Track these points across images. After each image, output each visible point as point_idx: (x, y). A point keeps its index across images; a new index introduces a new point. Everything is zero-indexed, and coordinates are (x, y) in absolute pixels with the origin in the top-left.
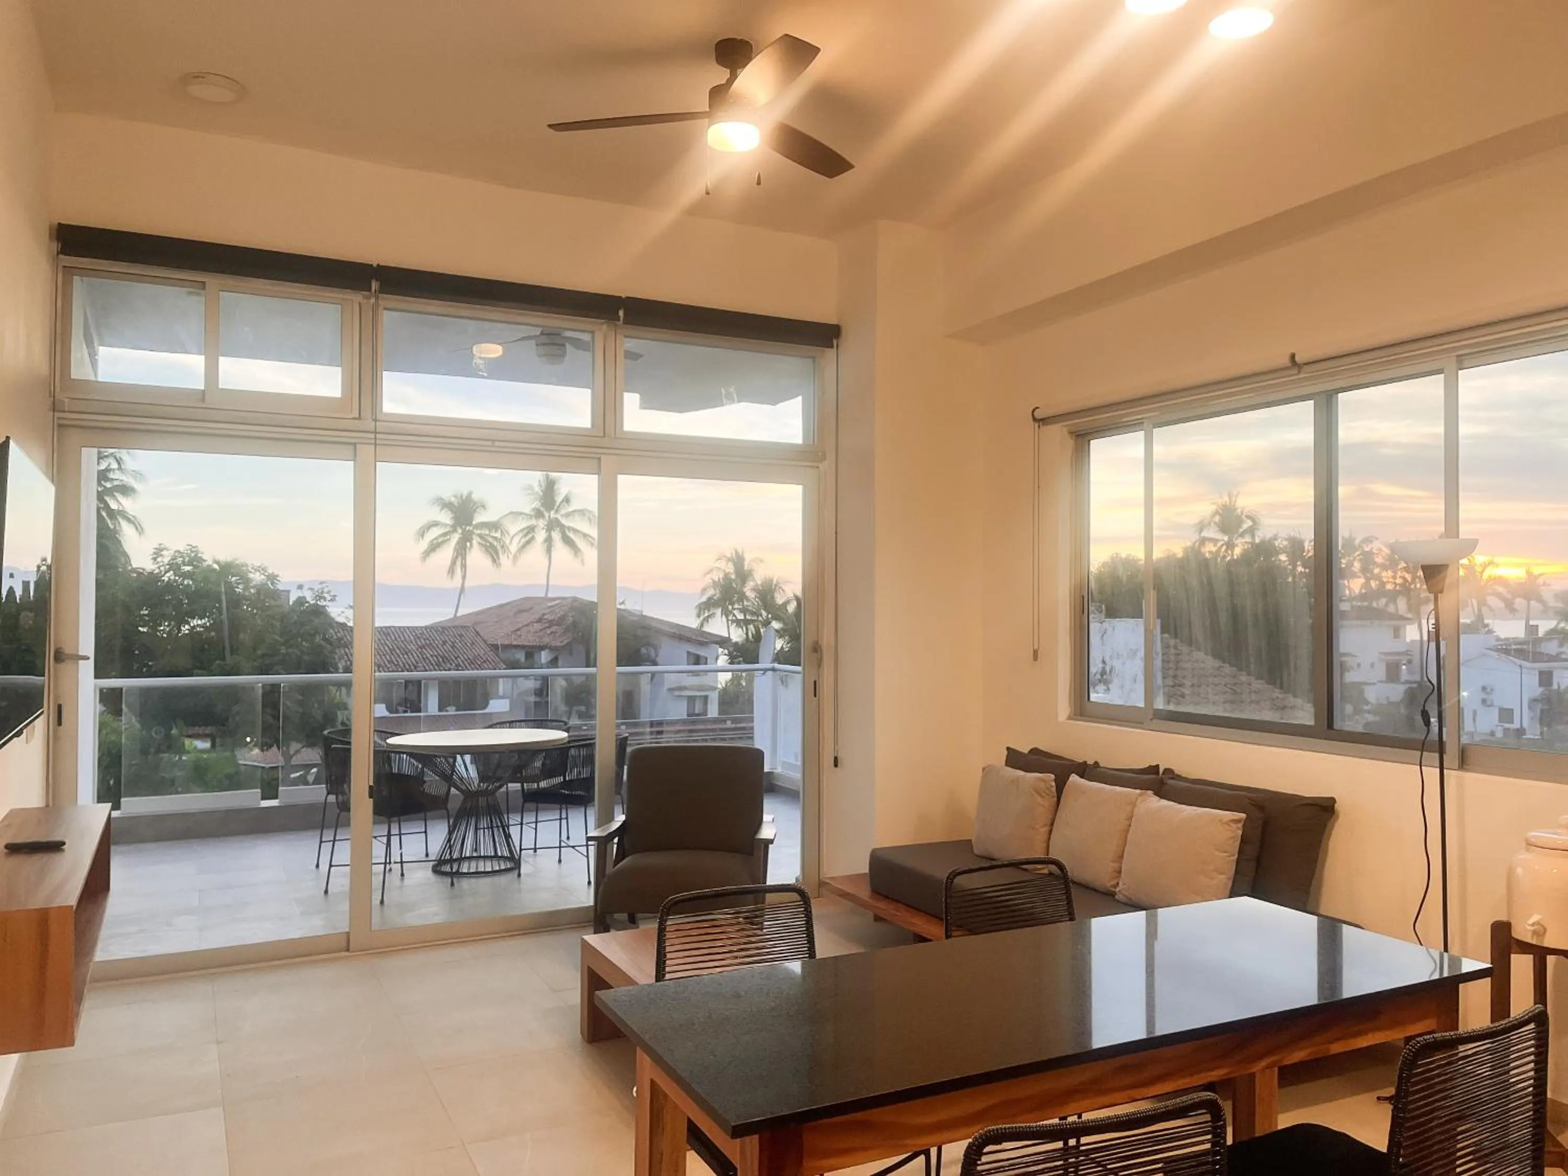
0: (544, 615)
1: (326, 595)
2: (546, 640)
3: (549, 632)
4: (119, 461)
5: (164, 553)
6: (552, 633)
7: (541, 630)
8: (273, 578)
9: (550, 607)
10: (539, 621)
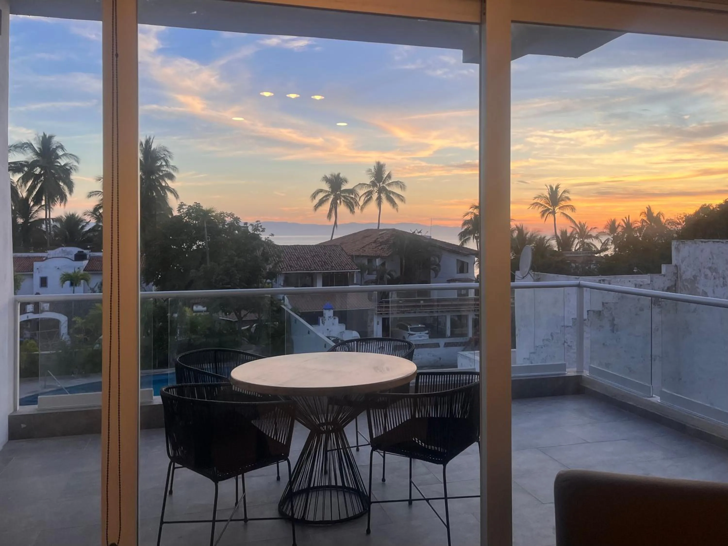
0: (378, 238)
1: (259, 228)
2: (379, 252)
3: (380, 248)
4: (166, 161)
5: (184, 207)
6: (382, 248)
7: (376, 247)
8: (237, 219)
9: (380, 235)
10: (375, 242)
